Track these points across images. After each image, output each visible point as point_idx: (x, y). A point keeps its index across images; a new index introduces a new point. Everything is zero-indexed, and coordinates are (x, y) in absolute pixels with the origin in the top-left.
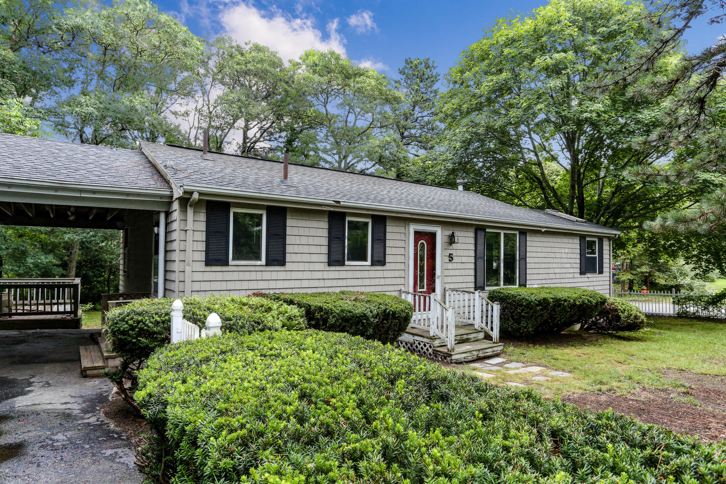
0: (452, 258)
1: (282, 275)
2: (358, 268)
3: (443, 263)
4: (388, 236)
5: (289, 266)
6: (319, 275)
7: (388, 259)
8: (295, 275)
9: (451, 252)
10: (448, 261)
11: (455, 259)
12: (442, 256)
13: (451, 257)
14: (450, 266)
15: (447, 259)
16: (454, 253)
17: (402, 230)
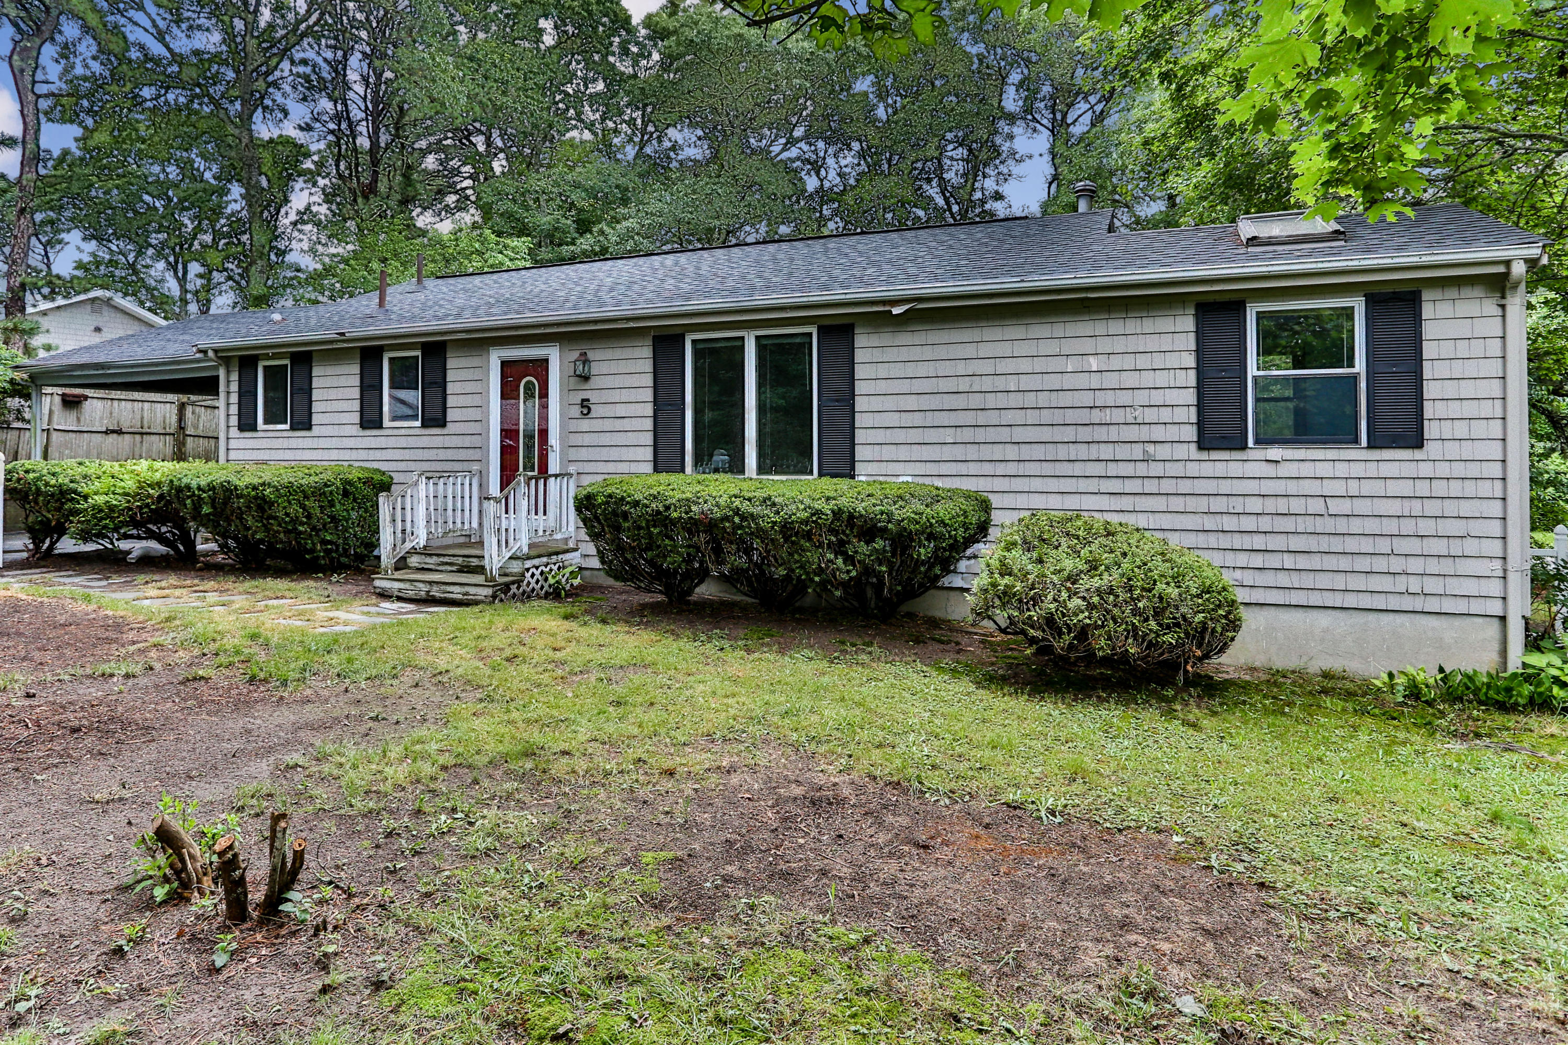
0: (589, 410)
1: (308, 443)
2: (403, 432)
3: (565, 419)
4: (450, 376)
5: (316, 431)
6: (351, 443)
7: (451, 415)
8: (323, 443)
9: (585, 395)
10: (578, 415)
11: (596, 411)
12: (565, 405)
13: (585, 405)
14: (585, 425)
15: (576, 411)
16: (593, 397)
17: (475, 361)
